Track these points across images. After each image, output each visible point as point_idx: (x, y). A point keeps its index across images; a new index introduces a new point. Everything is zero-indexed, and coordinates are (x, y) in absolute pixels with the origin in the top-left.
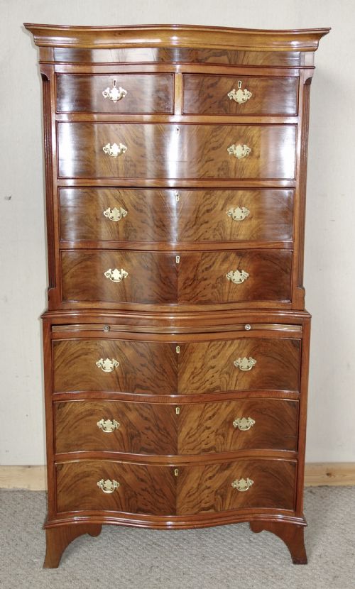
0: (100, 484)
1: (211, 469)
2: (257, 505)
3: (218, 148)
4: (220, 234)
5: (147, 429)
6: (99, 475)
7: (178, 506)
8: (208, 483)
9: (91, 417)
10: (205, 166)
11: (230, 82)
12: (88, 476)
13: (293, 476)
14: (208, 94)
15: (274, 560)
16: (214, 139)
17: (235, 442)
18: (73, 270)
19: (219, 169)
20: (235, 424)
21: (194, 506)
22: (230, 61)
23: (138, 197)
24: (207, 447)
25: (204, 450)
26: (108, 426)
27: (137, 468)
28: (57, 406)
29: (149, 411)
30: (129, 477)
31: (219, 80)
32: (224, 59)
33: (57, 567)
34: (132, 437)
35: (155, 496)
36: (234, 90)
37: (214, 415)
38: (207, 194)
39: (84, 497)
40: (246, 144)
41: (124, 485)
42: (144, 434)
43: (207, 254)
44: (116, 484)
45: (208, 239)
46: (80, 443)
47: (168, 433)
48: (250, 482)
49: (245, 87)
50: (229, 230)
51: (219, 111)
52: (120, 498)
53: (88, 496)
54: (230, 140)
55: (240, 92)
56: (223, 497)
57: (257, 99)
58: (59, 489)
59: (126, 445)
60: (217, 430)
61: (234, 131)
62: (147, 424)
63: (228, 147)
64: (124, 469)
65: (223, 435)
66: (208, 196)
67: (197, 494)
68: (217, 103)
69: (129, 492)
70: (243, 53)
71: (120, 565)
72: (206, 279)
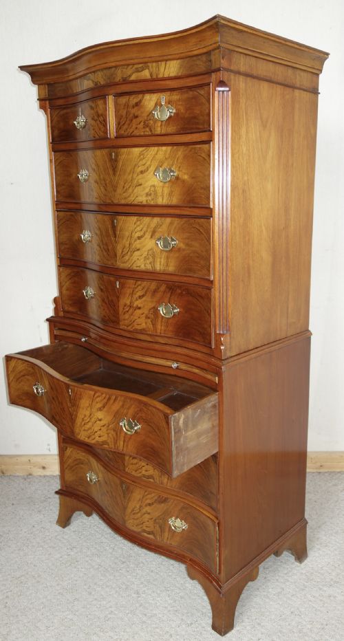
1: (149, 496)
3: (145, 171)
4: (151, 264)
7: (126, 518)
8: (148, 509)
10: (135, 191)
11: (153, 99)
14: (134, 114)
16: (141, 162)
21: (137, 525)
22: (151, 75)
24: (146, 473)
25: (145, 476)
31: (143, 97)
32: (147, 74)
36: (158, 107)
38: (137, 220)
43: (139, 282)
45: (139, 266)
48: (185, 525)
49: (169, 102)
50: (158, 261)
51: (144, 132)
54: (157, 162)
55: (164, 108)
57: (179, 115)
66: (138, 223)
67: (139, 515)
68: (142, 123)
70: (165, 64)
72: (140, 308)
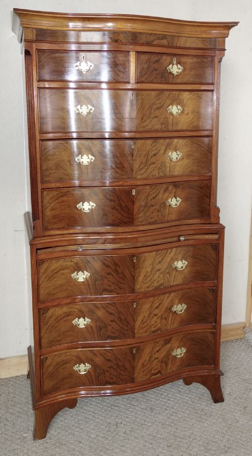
0: (76, 368)
1: (158, 345)
2: (189, 365)
3: (160, 108)
4: (163, 172)
5: (112, 321)
6: (75, 361)
7: (135, 376)
8: (156, 355)
9: (68, 318)
10: (152, 122)
11: (168, 59)
12: (66, 363)
13: (213, 341)
14: (154, 68)
15: (200, 402)
16: (158, 102)
17: (174, 323)
18: (52, 205)
19: (162, 124)
20: (174, 309)
21: (147, 374)
22: (168, 43)
23: (103, 146)
24: (155, 329)
25: (154, 332)
26: (82, 323)
27: (105, 352)
28: (42, 312)
29: (113, 308)
30: (98, 360)
31: (162, 57)
32: (165, 42)
33: (45, 437)
34: (101, 329)
35: (119, 371)
36: (171, 65)
37: (159, 305)
38: (154, 142)
39: (63, 380)
40: (179, 105)
41: (95, 366)
42: (110, 325)
43: (154, 187)
44: (88, 366)
45: (154, 176)
46: (60, 338)
47: (128, 323)
48: (184, 350)
49: (178, 63)
50: (169, 168)
51: (161, 81)
52: (91, 376)
53: (66, 378)
54: (168, 102)
55: (175, 66)
56: (166, 364)
57: (186, 72)
58: (45, 377)
59: (95, 335)
60: (162, 315)
61: (171, 95)
62: (112, 318)
63: (168, 107)
64: (95, 354)
65: (166, 319)
66: (154, 144)
67: (149, 365)
68: (160, 75)
69: (99, 370)
70: (177, 38)
71: (92, 427)
72: (153, 206)
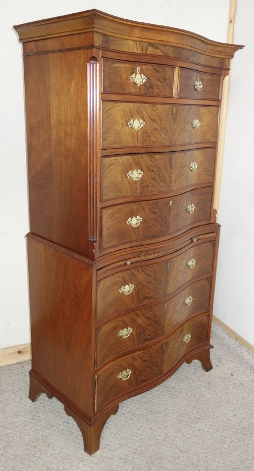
0: (119, 376)
5: (149, 325)
6: (118, 370)
7: (163, 368)
8: (176, 346)
9: (115, 331)
10: (185, 135)
12: (112, 375)
18: (108, 223)
19: (189, 137)
20: (186, 302)
21: (170, 363)
23: (151, 161)
26: (125, 333)
27: (143, 354)
28: (97, 332)
29: (150, 313)
30: (137, 363)
33: (99, 449)
34: (140, 335)
35: (153, 367)
37: (179, 302)
41: (134, 370)
42: (147, 329)
44: (129, 372)
45: (183, 186)
46: (108, 353)
47: (160, 323)
48: (190, 335)
50: (190, 178)
52: (131, 380)
53: (112, 388)
56: (180, 350)
59: (135, 341)
60: (180, 310)
62: (149, 322)
64: (135, 359)
66: (185, 156)
67: (171, 355)
69: (137, 372)
